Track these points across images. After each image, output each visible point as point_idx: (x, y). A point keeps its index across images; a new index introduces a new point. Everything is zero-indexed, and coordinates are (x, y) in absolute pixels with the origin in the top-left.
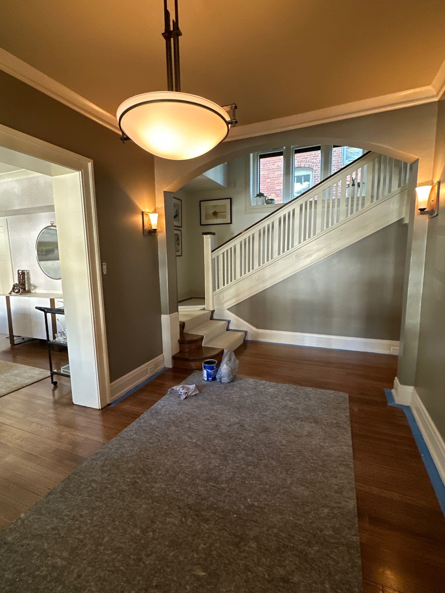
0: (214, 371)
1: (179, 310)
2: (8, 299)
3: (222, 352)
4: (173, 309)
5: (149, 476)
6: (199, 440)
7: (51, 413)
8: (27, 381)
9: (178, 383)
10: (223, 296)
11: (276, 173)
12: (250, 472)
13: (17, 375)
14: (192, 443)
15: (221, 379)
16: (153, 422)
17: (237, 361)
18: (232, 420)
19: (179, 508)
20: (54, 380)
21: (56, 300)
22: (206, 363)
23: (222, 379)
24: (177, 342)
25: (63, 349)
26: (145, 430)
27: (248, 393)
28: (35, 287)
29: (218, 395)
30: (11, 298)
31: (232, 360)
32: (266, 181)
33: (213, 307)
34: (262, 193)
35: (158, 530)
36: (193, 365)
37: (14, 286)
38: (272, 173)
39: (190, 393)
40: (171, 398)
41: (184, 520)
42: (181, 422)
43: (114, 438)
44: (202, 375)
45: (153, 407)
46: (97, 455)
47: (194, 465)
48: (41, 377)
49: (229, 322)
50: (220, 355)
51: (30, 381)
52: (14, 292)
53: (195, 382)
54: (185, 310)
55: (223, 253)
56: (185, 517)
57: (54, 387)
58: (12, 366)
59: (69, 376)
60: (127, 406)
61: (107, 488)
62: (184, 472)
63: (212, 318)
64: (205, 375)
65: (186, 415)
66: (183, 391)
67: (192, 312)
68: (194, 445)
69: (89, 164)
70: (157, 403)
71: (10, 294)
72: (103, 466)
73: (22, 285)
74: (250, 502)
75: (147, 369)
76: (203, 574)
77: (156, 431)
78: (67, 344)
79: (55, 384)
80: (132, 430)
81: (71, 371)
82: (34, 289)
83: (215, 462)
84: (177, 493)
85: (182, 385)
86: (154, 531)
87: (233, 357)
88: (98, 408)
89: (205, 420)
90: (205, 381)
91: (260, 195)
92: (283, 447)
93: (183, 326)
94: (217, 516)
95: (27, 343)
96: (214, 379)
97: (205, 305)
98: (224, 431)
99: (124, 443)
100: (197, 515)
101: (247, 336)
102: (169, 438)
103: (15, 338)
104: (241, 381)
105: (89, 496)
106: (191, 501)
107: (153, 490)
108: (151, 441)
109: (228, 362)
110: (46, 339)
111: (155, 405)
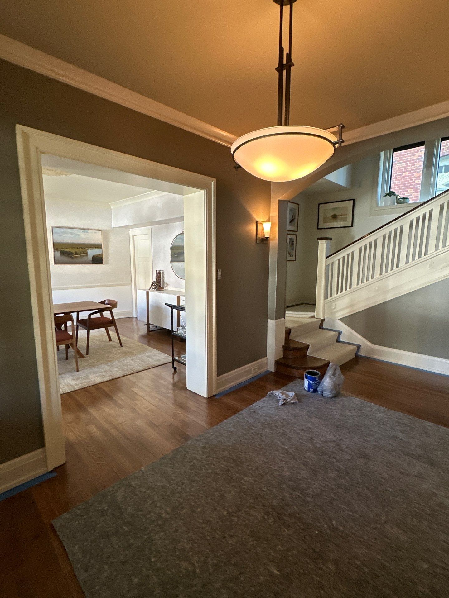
0: (316, 382)
1: (286, 315)
2: (148, 293)
3: (327, 365)
4: (280, 315)
5: (240, 468)
6: (291, 448)
7: (170, 394)
8: (155, 363)
9: (278, 388)
10: (335, 305)
11: (417, 165)
12: (340, 495)
13: (150, 357)
14: (284, 449)
15: (322, 392)
16: (251, 420)
17: (343, 377)
18: (328, 437)
19: (263, 505)
20: (175, 366)
21: (181, 297)
22: (308, 373)
23: (324, 392)
24: (282, 346)
25: (182, 340)
26: (242, 425)
27: (350, 413)
28: (167, 285)
29: (317, 408)
30: (150, 293)
31: (337, 375)
32: (402, 174)
33: (324, 316)
34: (393, 191)
35: (242, 518)
36: (296, 373)
37: (153, 283)
38: (411, 165)
39: (288, 400)
40: (269, 401)
41: (266, 517)
42: (276, 426)
43: (215, 426)
44: (303, 385)
45: (251, 406)
46: (200, 437)
47: (283, 470)
48: (166, 361)
49: (340, 333)
50: (324, 368)
51: (158, 363)
52: (152, 288)
53: (295, 389)
54: (293, 316)
55: (339, 260)
56: (268, 516)
57: (174, 371)
58: (146, 349)
59: (185, 365)
60: (229, 401)
61: (205, 467)
62: (272, 474)
63: (321, 327)
64: (306, 385)
65: (282, 421)
66: (282, 397)
67: (301, 319)
68: (286, 452)
69: (213, 182)
70: (256, 403)
71: (150, 289)
72: (204, 447)
73: (158, 282)
74: (335, 525)
75: (251, 369)
76: (277, 572)
77: (252, 429)
78: (185, 337)
79: (175, 369)
80: (231, 423)
81: (187, 360)
82: (166, 286)
83: (304, 474)
84: (264, 491)
85: (282, 391)
86: (238, 518)
87: (339, 371)
88: (206, 397)
89: (299, 430)
90: (306, 391)
91: (391, 194)
92: (383, 480)
93: (288, 332)
94: (298, 526)
95: (159, 331)
96: (315, 391)
97: (315, 312)
98: (318, 445)
99: (223, 433)
100: (279, 518)
101: (360, 351)
102: (263, 439)
103: (150, 326)
104: (346, 399)
105: (190, 469)
106: (275, 503)
107: (242, 481)
108: (246, 437)
109: (332, 376)
110: (171, 329)
111: (254, 404)
